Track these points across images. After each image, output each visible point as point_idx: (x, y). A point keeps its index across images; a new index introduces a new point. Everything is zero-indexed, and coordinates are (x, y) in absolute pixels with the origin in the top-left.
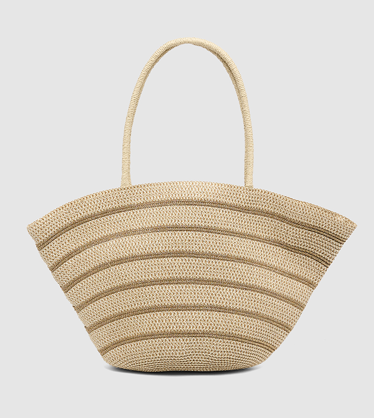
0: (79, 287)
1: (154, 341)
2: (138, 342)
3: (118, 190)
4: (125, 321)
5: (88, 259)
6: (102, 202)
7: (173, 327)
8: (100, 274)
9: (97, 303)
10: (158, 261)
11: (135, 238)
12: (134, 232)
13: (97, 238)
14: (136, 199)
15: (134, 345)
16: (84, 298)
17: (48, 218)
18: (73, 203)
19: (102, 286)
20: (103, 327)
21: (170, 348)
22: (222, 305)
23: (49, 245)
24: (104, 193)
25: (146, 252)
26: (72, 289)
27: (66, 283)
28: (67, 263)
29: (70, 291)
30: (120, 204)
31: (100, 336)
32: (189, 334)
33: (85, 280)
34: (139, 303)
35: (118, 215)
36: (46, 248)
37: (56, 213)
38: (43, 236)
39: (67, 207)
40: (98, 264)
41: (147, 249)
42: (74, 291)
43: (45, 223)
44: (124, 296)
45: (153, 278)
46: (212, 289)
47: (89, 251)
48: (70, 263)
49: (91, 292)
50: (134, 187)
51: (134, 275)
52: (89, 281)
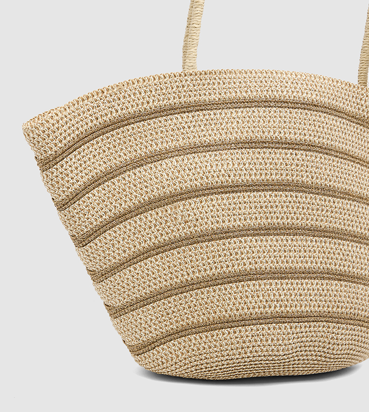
0: (109, 238)
1: (243, 329)
2: (215, 333)
3: (180, 75)
4: (191, 297)
5: (127, 190)
6: (154, 93)
7: (275, 307)
8: (150, 216)
9: (141, 266)
10: (249, 196)
11: (209, 157)
12: (208, 147)
13: (143, 154)
14: (207, 93)
15: (207, 337)
16: (117, 257)
17: (64, 113)
18: (106, 92)
19: (152, 237)
20: (150, 307)
21: (270, 342)
22: (343, 270)
23: (63, 162)
24: (157, 78)
25: (230, 180)
26: (97, 241)
27: (86, 230)
28: (90, 195)
29: (92, 244)
30: (183, 100)
31: (142, 322)
32: (301, 318)
33: (121, 226)
34: (219, 266)
35: (179, 117)
36: (58, 166)
37: (76, 105)
38: (56, 145)
39: (95, 97)
40: (146, 198)
41: (232, 176)
42: (99, 244)
43: (61, 122)
44: (193, 254)
45: (241, 225)
46: (329, 244)
47: (130, 176)
48: (96, 194)
49: (131, 246)
50: (206, 74)
51: (210, 218)
52: (128, 227)
